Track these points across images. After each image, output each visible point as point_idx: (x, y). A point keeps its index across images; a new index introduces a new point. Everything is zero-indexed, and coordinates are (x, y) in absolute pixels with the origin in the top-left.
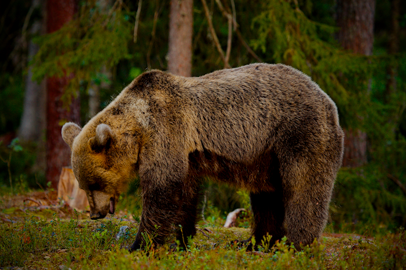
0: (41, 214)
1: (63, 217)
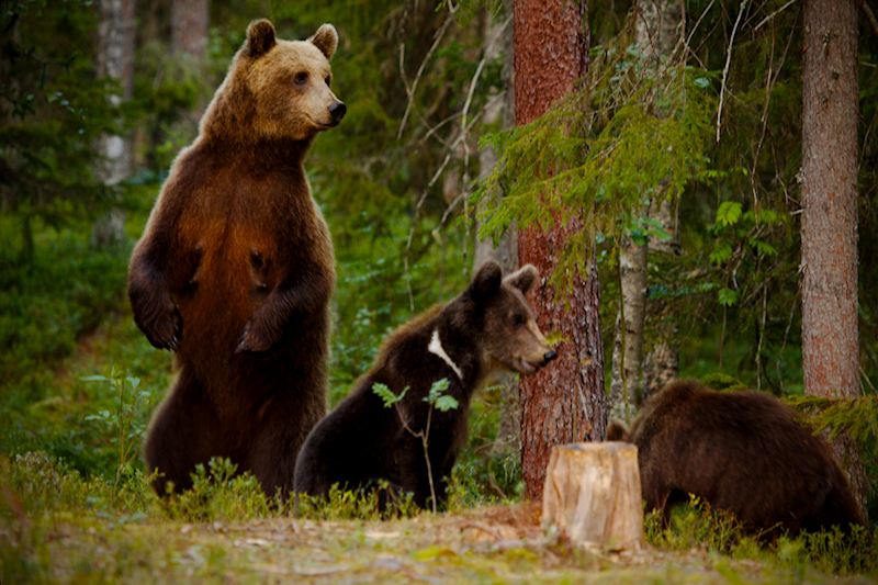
0: (501, 561)
1: (554, 567)
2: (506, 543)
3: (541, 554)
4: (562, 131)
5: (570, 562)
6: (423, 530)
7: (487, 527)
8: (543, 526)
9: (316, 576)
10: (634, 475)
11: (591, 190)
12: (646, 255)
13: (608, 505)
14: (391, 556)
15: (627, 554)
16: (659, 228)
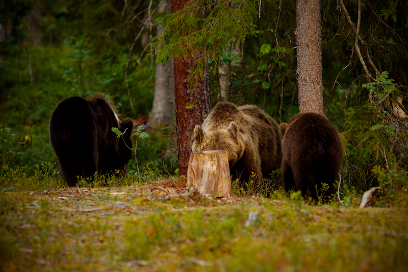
0: (169, 203)
1: (192, 205)
2: (171, 196)
3: (187, 200)
4: (192, 15)
5: (199, 203)
6: (135, 191)
7: (163, 189)
8: (187, 188)
9: (88, 212)
10: (227, 164)
11: (205, 40)
12: (230, 68)
13: (216, 177)
14: (122, 203)
15: (224, 198)
16: (236, 56)
